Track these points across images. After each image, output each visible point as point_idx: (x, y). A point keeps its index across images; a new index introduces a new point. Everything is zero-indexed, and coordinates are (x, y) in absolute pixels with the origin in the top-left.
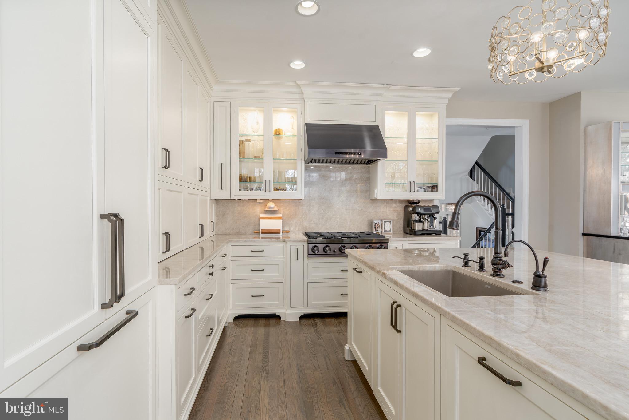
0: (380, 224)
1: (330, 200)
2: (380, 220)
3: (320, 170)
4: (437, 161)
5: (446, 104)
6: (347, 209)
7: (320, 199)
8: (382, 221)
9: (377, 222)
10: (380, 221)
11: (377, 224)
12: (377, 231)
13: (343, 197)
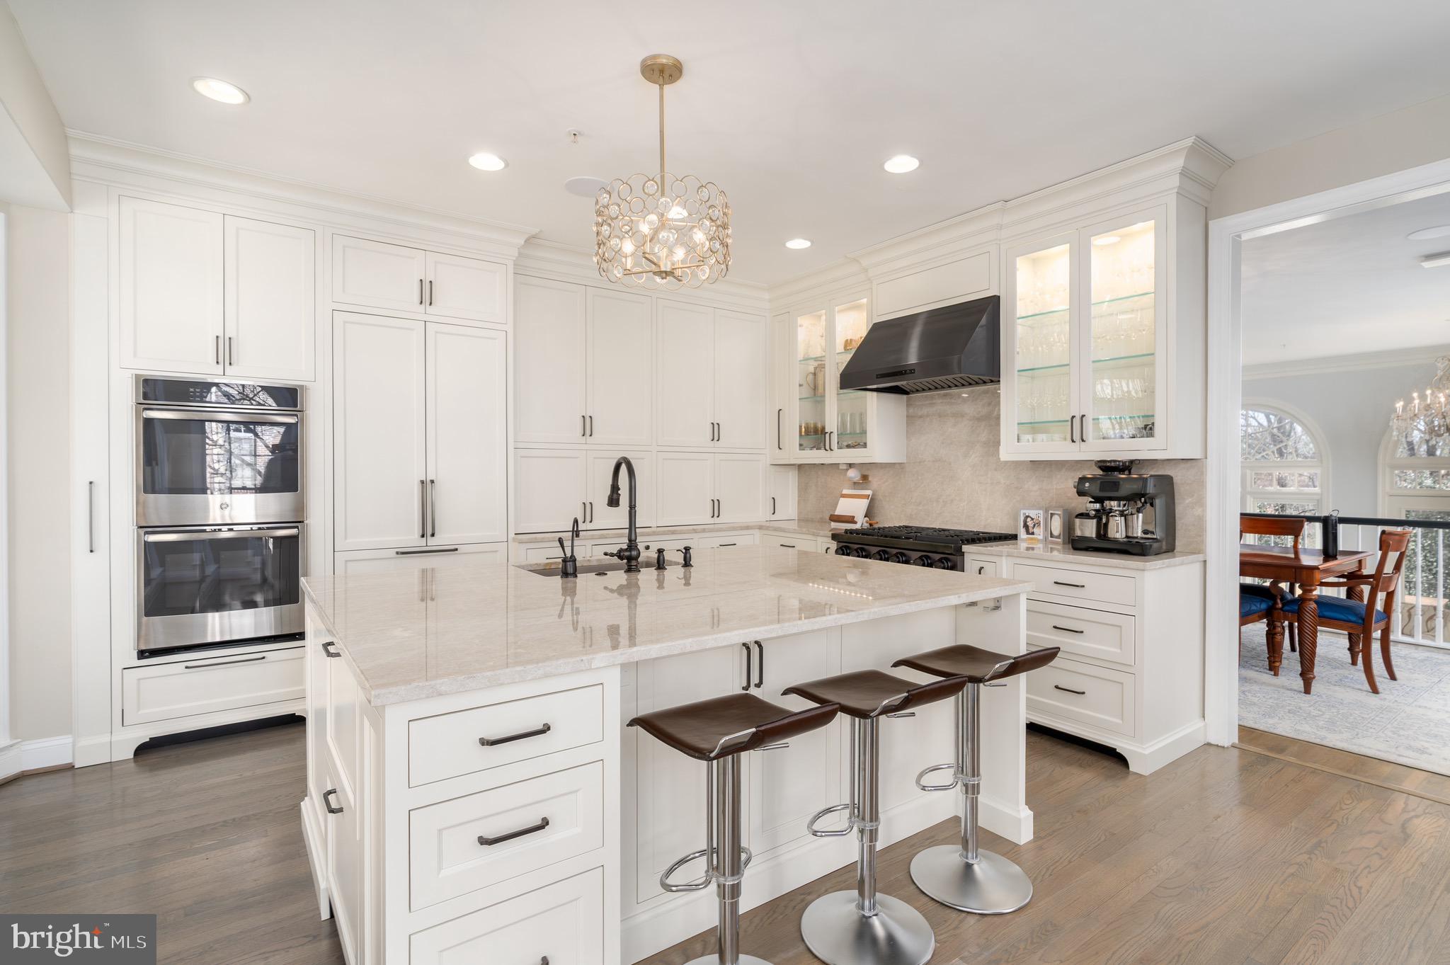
0: (1041, 520)
1: (950, 464)
2: (1040, 509)
3: (934, 404)
4: (1153, 354)
5: (1176, 190)
6: (981, 483)
7: (934, 461)
8: (1046, 511)
9: (1032, 513)
10: (1041, 512)
11: (1032, 519)
12: (1033, 533)
13: (973, 456)
